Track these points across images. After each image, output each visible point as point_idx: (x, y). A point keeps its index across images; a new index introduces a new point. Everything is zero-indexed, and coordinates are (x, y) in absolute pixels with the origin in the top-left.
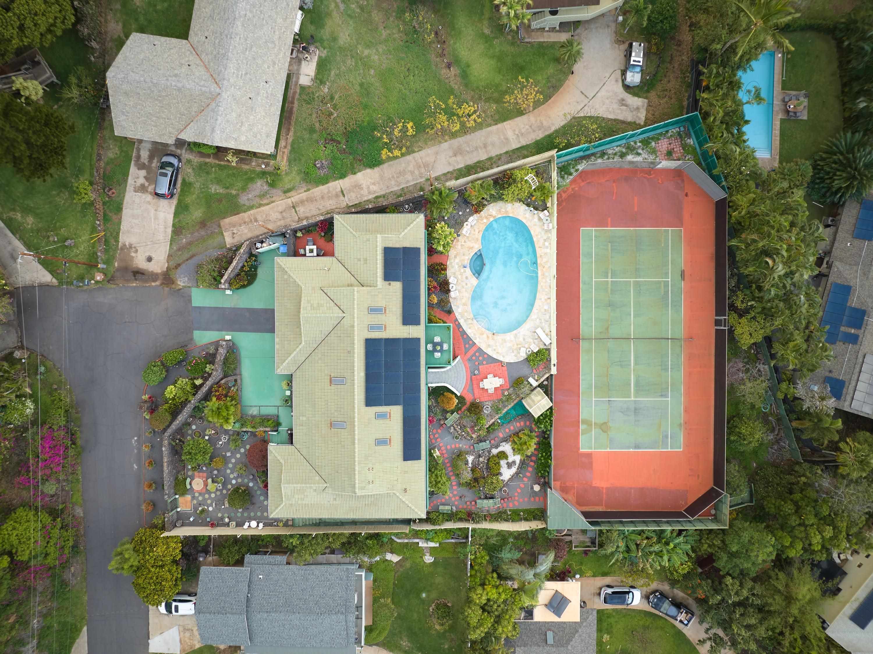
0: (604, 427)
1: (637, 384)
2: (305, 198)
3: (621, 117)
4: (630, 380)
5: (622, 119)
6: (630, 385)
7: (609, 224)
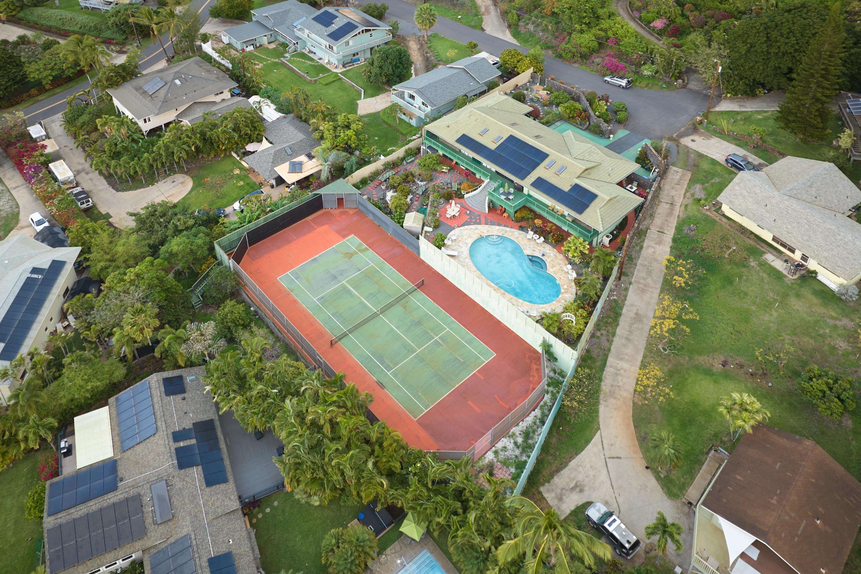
0: (350, 255)
1: (349, 292)
2: (674, 212)
3: (565, 472)
4: (356, 291)
5: (562, 472)
6: (353, 288)
7: (478, 374)
